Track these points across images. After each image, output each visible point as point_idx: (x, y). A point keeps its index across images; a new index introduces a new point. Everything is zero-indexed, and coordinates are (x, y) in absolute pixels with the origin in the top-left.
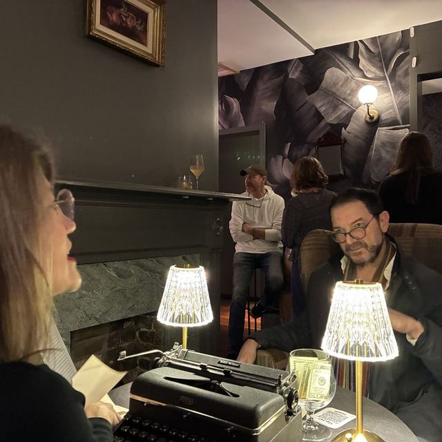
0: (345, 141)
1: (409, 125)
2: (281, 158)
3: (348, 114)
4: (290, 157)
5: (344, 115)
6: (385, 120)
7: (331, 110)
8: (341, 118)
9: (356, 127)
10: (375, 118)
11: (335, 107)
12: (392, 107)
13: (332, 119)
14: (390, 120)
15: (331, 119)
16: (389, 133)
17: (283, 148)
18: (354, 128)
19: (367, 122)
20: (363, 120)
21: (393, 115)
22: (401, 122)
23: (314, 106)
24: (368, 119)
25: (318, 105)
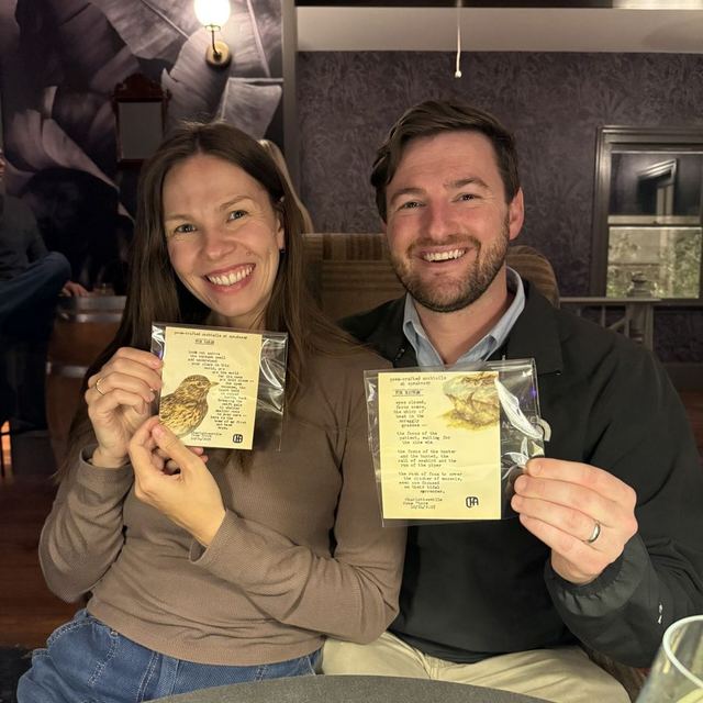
0: (170, 95)
1: (281, 80)
2: (35, 116)
3: (172, 44)
4: (56, 116)
5: (166, 44)
6: (242, 64)
7: (139, 31)
8: (161, 49)
9: (187, 69)
10: (224, 58)
11: (148, 26)
12: (253, 42)
13: (142, 48)
14: (250, 66)
15: (140, 47)
16: (249, 91)
17: (41, 95)
18: (184, 73)
19: (209, 64)
20: (202, 60)
21: (256, 58)
22: (267, 71)
23: (103, 16)
24: (212, 59)
25: (112, 15)
